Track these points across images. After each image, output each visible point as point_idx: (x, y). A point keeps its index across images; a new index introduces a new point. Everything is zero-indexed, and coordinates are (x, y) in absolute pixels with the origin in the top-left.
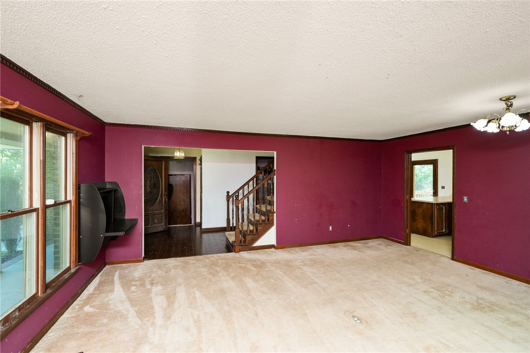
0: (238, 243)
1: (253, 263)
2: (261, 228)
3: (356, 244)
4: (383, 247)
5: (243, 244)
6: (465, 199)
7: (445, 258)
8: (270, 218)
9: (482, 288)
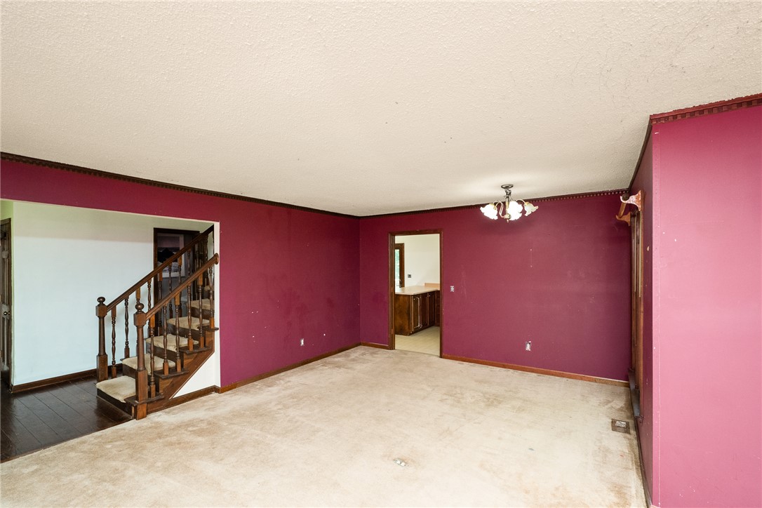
0: (143, 397)
1: (190, 429)
2: (190, 360)
3: (336, 359)
4: (368, 357)
5: (154, 398)
6: (452, 289)
7: (434, 357)
8: (208, 340)
9: (480, 382)
